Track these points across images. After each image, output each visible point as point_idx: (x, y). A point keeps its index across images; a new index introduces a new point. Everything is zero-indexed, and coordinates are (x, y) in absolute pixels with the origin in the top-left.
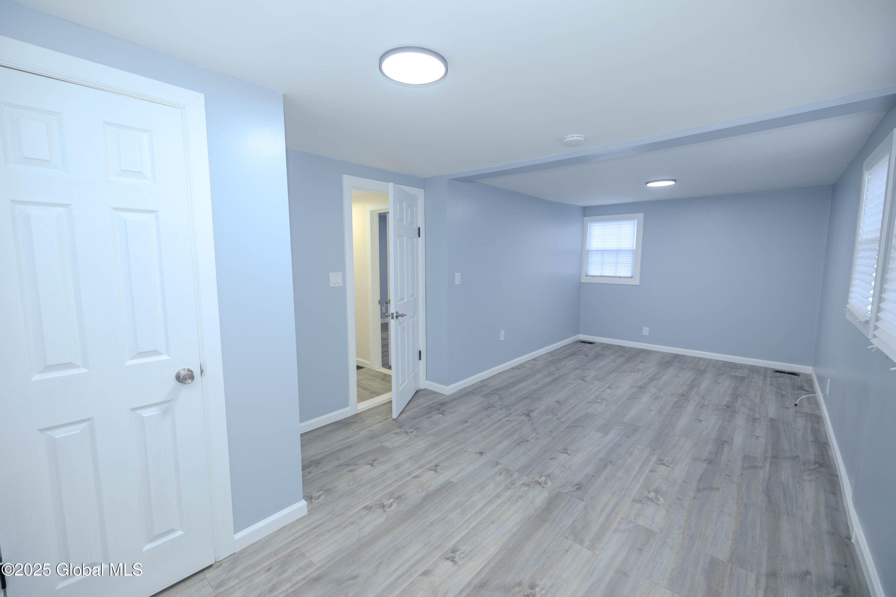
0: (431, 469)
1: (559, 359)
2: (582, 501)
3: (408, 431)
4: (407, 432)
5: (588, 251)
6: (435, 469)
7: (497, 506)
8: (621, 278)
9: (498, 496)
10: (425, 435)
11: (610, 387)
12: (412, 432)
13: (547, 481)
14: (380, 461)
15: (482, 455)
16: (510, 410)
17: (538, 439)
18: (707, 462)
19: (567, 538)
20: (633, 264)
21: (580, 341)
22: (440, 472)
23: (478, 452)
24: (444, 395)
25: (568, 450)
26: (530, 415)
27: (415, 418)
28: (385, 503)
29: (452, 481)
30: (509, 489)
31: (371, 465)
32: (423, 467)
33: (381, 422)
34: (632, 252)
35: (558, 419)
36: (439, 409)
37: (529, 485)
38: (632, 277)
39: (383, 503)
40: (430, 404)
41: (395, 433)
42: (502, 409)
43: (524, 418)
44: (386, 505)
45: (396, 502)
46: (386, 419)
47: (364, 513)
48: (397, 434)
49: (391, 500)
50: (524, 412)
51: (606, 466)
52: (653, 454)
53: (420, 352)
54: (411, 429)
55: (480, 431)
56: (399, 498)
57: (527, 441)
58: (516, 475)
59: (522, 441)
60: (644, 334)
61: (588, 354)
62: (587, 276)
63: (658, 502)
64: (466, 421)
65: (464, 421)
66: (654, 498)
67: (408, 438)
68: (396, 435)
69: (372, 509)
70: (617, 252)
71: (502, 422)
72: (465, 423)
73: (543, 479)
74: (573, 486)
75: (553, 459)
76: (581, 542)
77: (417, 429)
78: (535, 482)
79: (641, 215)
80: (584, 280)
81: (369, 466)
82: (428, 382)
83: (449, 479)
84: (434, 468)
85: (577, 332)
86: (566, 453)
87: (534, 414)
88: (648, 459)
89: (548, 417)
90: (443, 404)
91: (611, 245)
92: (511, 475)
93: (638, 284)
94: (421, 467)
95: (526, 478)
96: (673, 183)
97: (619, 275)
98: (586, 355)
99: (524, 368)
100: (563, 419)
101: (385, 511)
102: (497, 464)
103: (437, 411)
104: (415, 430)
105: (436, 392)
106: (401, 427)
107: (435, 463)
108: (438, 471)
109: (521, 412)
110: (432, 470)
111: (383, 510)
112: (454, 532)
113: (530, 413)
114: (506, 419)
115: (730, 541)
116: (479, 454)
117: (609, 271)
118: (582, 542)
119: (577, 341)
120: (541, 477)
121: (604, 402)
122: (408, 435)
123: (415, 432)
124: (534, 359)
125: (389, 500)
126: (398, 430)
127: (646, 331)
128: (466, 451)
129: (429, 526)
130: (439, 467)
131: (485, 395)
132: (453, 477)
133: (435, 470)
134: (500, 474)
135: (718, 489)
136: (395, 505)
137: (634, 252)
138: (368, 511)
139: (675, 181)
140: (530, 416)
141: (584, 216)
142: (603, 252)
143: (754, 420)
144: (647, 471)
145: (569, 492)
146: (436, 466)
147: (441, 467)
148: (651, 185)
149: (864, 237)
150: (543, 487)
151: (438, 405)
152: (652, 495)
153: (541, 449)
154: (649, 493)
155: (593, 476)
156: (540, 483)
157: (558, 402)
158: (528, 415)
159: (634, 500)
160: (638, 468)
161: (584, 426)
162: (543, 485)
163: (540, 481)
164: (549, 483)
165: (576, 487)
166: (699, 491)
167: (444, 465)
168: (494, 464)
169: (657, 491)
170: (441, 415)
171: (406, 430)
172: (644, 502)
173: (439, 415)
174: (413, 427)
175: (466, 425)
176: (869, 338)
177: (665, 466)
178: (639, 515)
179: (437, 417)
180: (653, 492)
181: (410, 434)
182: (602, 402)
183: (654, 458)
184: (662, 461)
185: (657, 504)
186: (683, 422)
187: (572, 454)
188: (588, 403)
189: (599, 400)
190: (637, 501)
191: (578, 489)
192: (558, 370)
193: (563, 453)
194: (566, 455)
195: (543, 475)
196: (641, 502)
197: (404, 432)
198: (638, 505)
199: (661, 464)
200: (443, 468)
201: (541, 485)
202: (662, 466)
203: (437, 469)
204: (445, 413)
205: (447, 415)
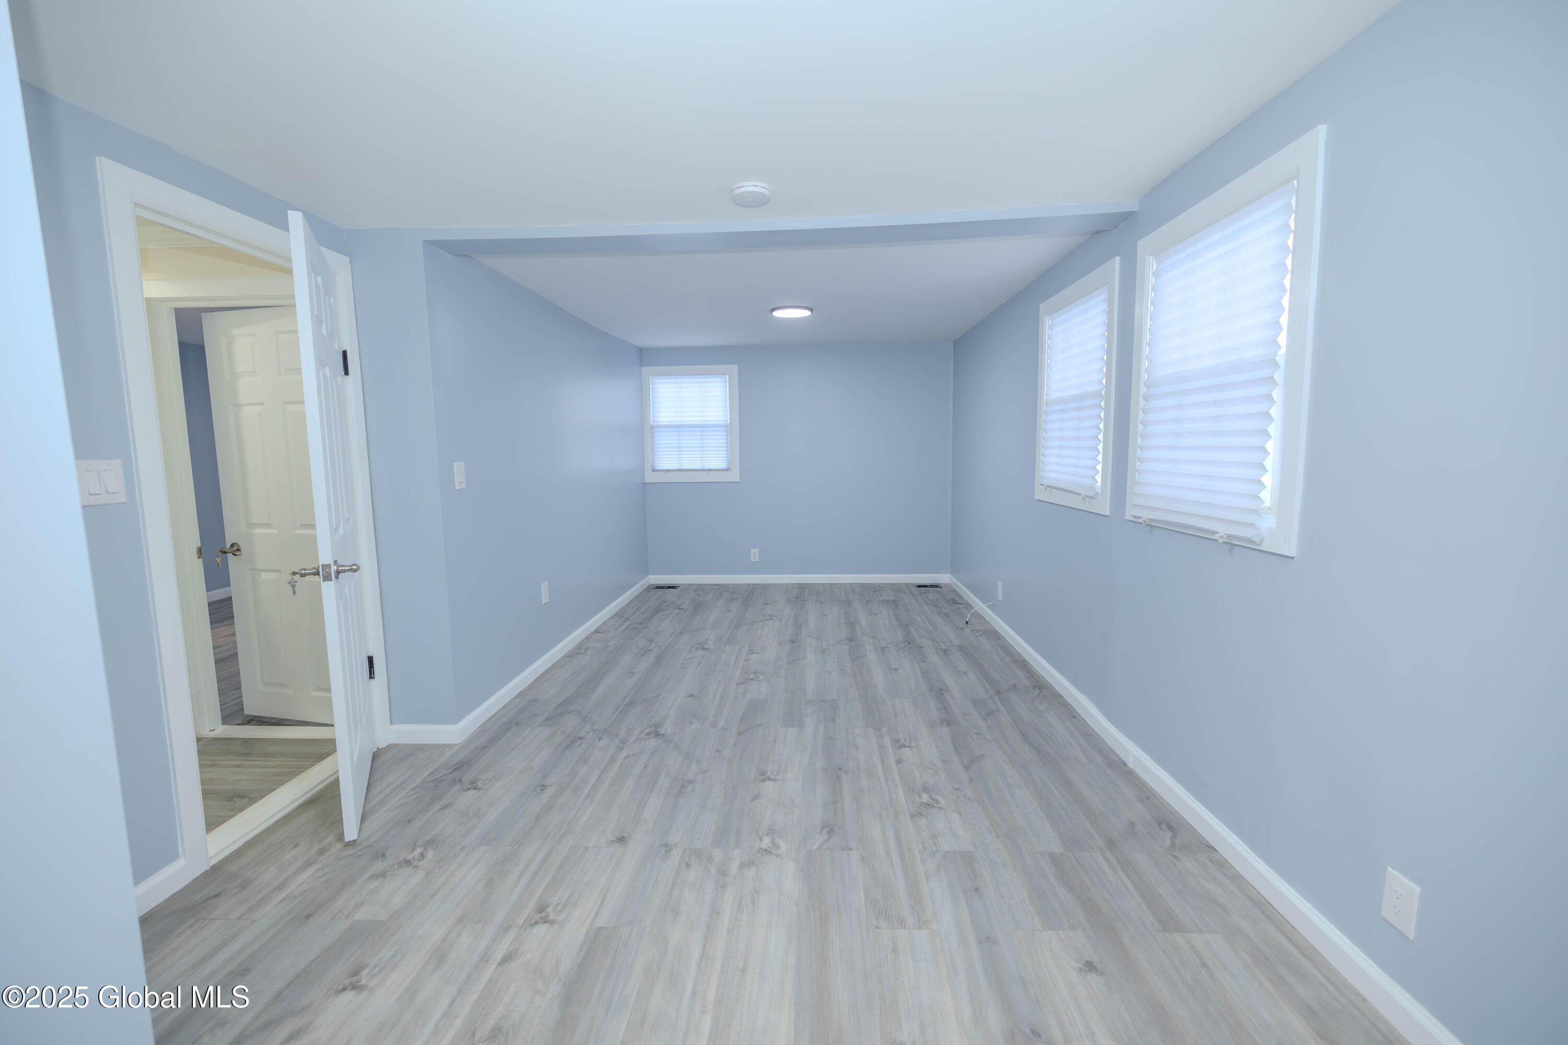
0: (533, 921)
1: (641, 623)
2: (851, 852)
3: (409, 857)
4: (408, 863)
5: (652, 427)
6: (542, 916)
7: (728, 931)
8: (711, 472)
9: (716, 911)
10: (462, 849)
11: (751, 652)
12: (422, 856)
13: (775, 841)
14: (376, 967)
15: (626, 843)
16: (617, 735)
17: (706, 771)
18: (945, 723)
19: (877, 928)
20: (727, 447)
21: (654, 587)
22: (561, 918)
23: (614, 839)
24: (450, 746)
25: (769, 773)
26: (662, 732)
27: (409, 821)
29: (600, 925)
30: (724, 886)
31: (353, 989)
32: (510, 926)
33: (308, 864)
34: (724, 429)
35: (714, 725)
36: (460, 781)
37: (750, 863)
38: (727, 470)
40: (428, 775)
41: (375, 877)
42: (600, 739)
43: (653, 742)
46: (321, 852)
48: (383, 875)
50: (647, 731)
51: (838, 777)
52: (881, 736)
53: (371, 660)
54: (414, 850)
55: (587, 795)
56: (496, 1035)
57: (690, 782)
58: (717, 853)
59: (682, 787)
60: (752, 560)
61: (682, 604)
62: (654, 470)
63: (940, 805)
64: (543, 786)
65: (537, 786)
66: (931, 801)
67: (420, 875)
68: (380, 880)
70: (702, 427)
71: (618, 764)
72: (542, 790)
73: (767, 841)
74: (821, 832)
75: (756, 797)
76: (902, 923)
77: (430, 843)
78: (757, 851)
79: (735, 368)
80: (650, 478)
81: (350, 995)
82: (395, 727)
83: (591, 925)
84: (538, 917)
85: (646, 573)
86: (769, 780)
87: (668, 729)
88: (882, 747)
89: (694, 726)
90: (461, 766)
91: (692, 416)
92: (710, 859)
93: (739, 481)
94: (504, 929)
95: (737, 852)
96: (807, 313)
97: (707, 467)
98: (679, 608)
99: (589, 652)
100: (721, 723)
102: (668, 848)
103: (457, 787)
104: (428, 849)
105: (427, 745)
106: (383, 855)
107: (532, 905)
108: (552, 921)
109: (641, 732)
110: (536, 923)
113: (659, 730)
114: (623, 754)
115: (1045, 821)
116: (617, 842)
117: (691, 461)
118: (903, 921)
119: (649, 587)
120: (761, 840)
121: (761, 677)
122: (416, 867)
123: (430, 854)
124: (597, 631)
126: (378, 866)
127: (755, 555)
128: (586, 849)
130: (550, 910)
131: (547, 719)
132: (596, 916)
133: (545, 921)
134: (688, 865)
135: (982, 756)
137: (728, 428)
139: (811, 310)
140: (663, 736)
141: (642, 366)
142: (679, 428)
143: (945, 652)
144: (894, 764)
145: (821, 846)
146: (541, 909)
147: (552, 906)
148: (778, 314)
149: (1054, 396)
150: (778, 855)
151: (450, 771)
152: (925, 798)
153: (724, 788)
154: (920, 796)
155: (834, 803)
156: (766, 850)
157: (691, 696)
158: (657, 735)
159: (912, 816)
160: (879, 764)
161: (760, 725)
162: (774, 852)
163: (764, 846)
164: (781, 843)
165: (825, 831)
166: (967, 768)
167: (556, 898)
168: (663, 851)
169: (925, 789)
170: (472, 792)
171: (402, 858)
172: (924, 813)
173: (467, 792)
174: (416, 843)
175: (547, 794)
176: (1106, 514)
177: (907, 749)
178: (935, 836)
179: (465, 799)
180: (924, 792)
181: (420, 863)
182: (758, 678)
183: (887, 741)
184: (898, 741)
185: (940, 808)
186: (879, 677)
187: (779, 778)
188: (738, 684)
189: (752, 676)
190: (916, 815)
191: (829, 833)
192: (651, 641)
193: (764, 780)
194: (771, 783)
195: (760, 833)
196: (920, 815)
197: (399, 863)
198: (923, 821)
199: (900, 747)
200: (559, 908)
201: (771, 853)
202: (903, 750)
203: (548, 917)
204: (480, 784)
205: (486, 787)
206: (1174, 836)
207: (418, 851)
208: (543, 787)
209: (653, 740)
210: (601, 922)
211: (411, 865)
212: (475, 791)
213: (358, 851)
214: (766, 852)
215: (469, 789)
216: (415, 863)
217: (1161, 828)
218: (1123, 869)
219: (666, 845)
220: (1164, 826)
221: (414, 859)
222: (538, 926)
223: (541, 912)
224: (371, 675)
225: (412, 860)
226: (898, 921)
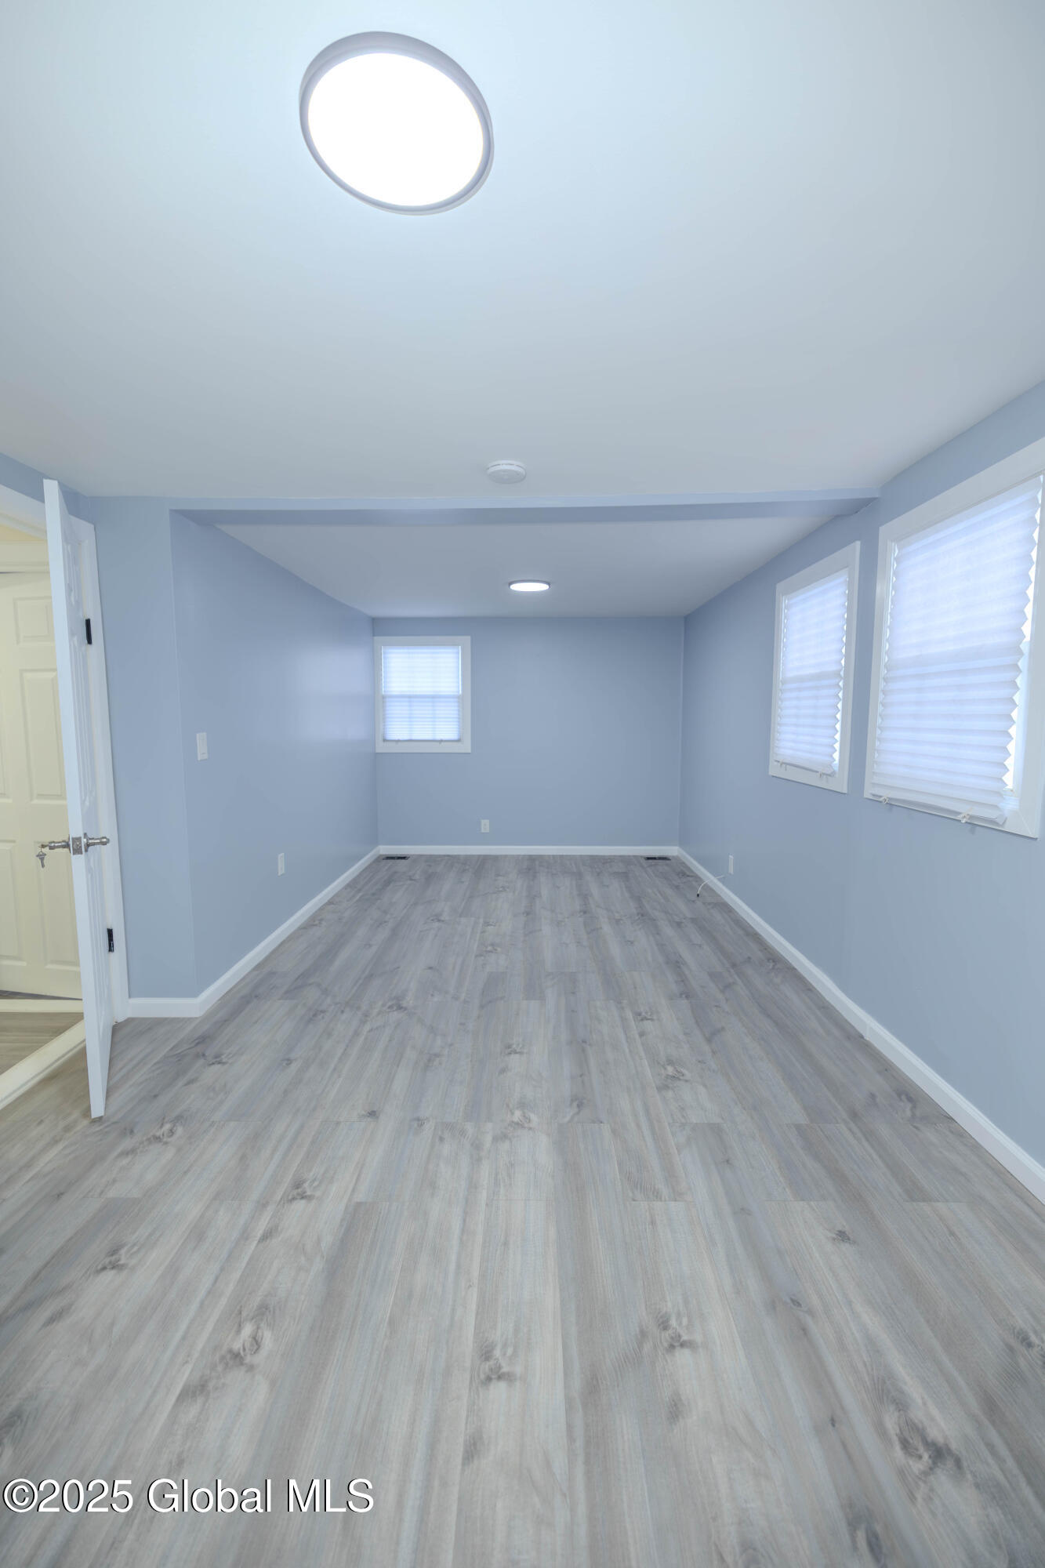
0: (290, 1197)
1: (373, 894)
2: (602, 1124)
3: (159, 1133)
4: (158, 1139)
5: (384, 697)
6: (299, 1191)
7: (487, 1205)
8: (442, 743)
9: (473, 1186)
10: (212, 1124)
11: (487, 924)
12: (172, 1132)
13: (527, 1116)
14: (134, 1245)
15: (378, 1118)
16: (359, 1008)
17: (451, 1045)
18: (684, 996)
19: (634, 1200)
20: (459, 718)
21: (384, 857)
22: (318, 1194)
23: (363, 1113)
24: (190, 1020)
25: (514, 1046)
26: (404, 1005)
27: (156, 1096)
28: (237, 1346)
29: (358, 1201)
30: (479, 1160)
31: (113, 1268)
32: (267, 1203)
33: (55, 1141)
34: (456, 700)
35: (456, 998)
36: (204, 1055)
37: (504, 1137)
38: (459, 741)
39: (230, 1351)
40: (172, 1049)
41: (125, 1153)
42: (343, 1012)
43: (395, 1015)
44: (244, 1350)
45: (262, 1325)
47: (193, 1411)
48: (132, 1152)
49: (248, 1330)
50: (390, 1004)
51: (584, 1050)
52: (623, 1008)
53: (110, 933)
54: (162, 1126)
55: (335, 1069)
56: (263, 1311)
57: (437, 1055)
58: (470, 1128)
59: (429, 1061)
60: (483, 831)
61: (413, 875)
62: (385, 740)
63: (685, 1078)
64: (288, 1059)
65: (281, 1060)
66: (676, 1073)
67: (170, 1153)
68: (130, 1157)
69: (211, 1385)
70: (434, 698)
71: (362, 1039)
72: (288, 1064)
73: (518, 1114)
74: (571, 1105)
75: (503, 1071)
76: (657, 1196)
77: (179, 1119)
78: (509, 1124)
79: (468, 638)
80: (381, 748)
81: (110, 1274)
82: (135, 1001)
83: (350, 1200)
84: (295, 1192)
85: (375, 842)
86: (515, 1053)
87: (409, 1001)
88: (623, 1019)
89: (436, 999)
90: (203, 1040)
91: (423, 686)
92: (463, 1133)
93: (469, 751)
94: (262, 1205)
95: (489, 1125)
96: (544, 587)
97: (439, 737)
98: (411, 880)
99: (324, 923)
100: (463, 996)
101: (251, 1368)
102: (420, 1122)
103: (201, 1061)
104: (177, 1124)
105: (166, 1019)
106: (132, 1132)
107: (288, 1180)
108: (309, 1196)
109: (383, 1005)
110: (294, 1199)
111: (243, 1369)
112: (453, 1310)
113: (401, 1002)
114: (367, 1027)
116: (368, 1116)
117: (422, 732)
118: (658, 1193)
119: (379, 857)
120: (513, 1114)
121: (499, 949)
122: (166, 1143)
123: (179, 1130)
124: (330, 903)
125: (239, 1331)
126: (127, 1143)
127: (485, 826)
128: (338, 1123)
129: (391, 1333)
130: (306, 1185)
131: (287, 992)
132: (354, 1190)
133: (303, 1197)
134: (441, 1139)
135: (723, 1029)
136: (267, 1337)
137: (460, 699)
138: (200, 1400)
139: (548, 584)
140: (406, 1009)
141: (374, 635)
142: (410, 698)
144: (637, 1036)
145: (572, 1118)
146: (298, 1184)
147: (308, 1182)
148: (516, 587)
149: (791, 674)
150: (530, 1129)
151: (193, 1045)
152: (670, 1070)
153: (471, 1061)
154: (665, 1069)
155: (581, 1076)
156: (518, 1124)
157: (430, 968)
158: (400, 1008)
159: (659, 1089)
160: (622, 1036)
161: (502, 998)
162: (526, 1125)
163: (516, 1119)
164: (533, 1116)
165: (575, 1104)
166: (709, 1041)
167: (312, 1174)
168: (416, 1125)
169: (670, 1062)
170: (217, 1067)
171: (151, 1134)
172: (671, 1085)
173: (213, 1067)
174: (164, 1119)
175: (294, 1067)
176: (844, 792)
177: (649, 1021)
178: (683, 1109)
179: (210, 1074)
180: (668, 1065)
181: (169, 1140)
182: (496, 950)
183: (629, 1015)
184: (640, 1014)
185: (686, 1081)
186: (615, 949)
187: (525, 1051)
188: (476, 956)
189: (489, 948)
190: (662, 1088)
191: (578, 1106)
192: (385, 912)
193: (510, 1053)
194: (517, 1056)
195: (511, 1106)
196: (666, 1087)
197: (148, 1139)
198: (670, 1094)
199: (642, 1020)
200: (316, 1184)
201: (523, 1127)
202: (645, 1022)
203: (305, 1193)
204: (224, 1058)
205: (230, 1061)
206: (914, 1107)
207: (167, 1127)
208: (289, 1062)
209: (395, 1013)
210: (360, 1197)
211: (160, 1141)
212: (219, 1065)
213: (106, 1127)
214: (519, 1125)
215: (213, 1064)
216: (165, 1140)
217: (901, 1100)
218: (867, 1140)
219: (418, 1119)
220: (903, 1097)
221: (163, 1135)
222: (296, 1202)
223: (298, 1188)
224: (111, 948)
225: (161, 1137)
226: (653, 1193)
